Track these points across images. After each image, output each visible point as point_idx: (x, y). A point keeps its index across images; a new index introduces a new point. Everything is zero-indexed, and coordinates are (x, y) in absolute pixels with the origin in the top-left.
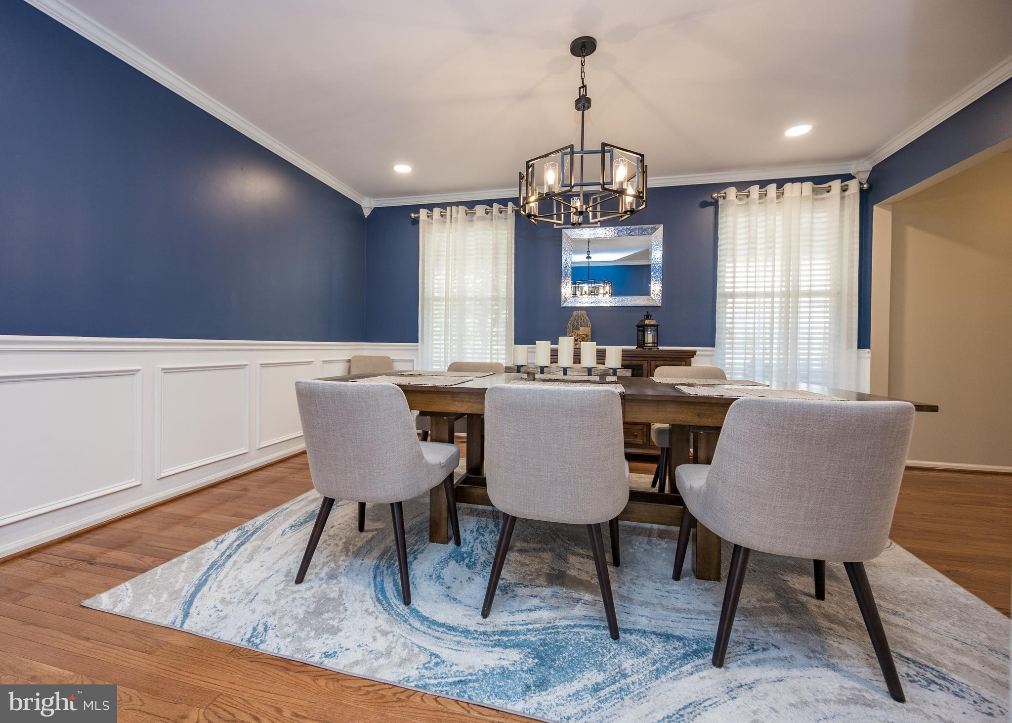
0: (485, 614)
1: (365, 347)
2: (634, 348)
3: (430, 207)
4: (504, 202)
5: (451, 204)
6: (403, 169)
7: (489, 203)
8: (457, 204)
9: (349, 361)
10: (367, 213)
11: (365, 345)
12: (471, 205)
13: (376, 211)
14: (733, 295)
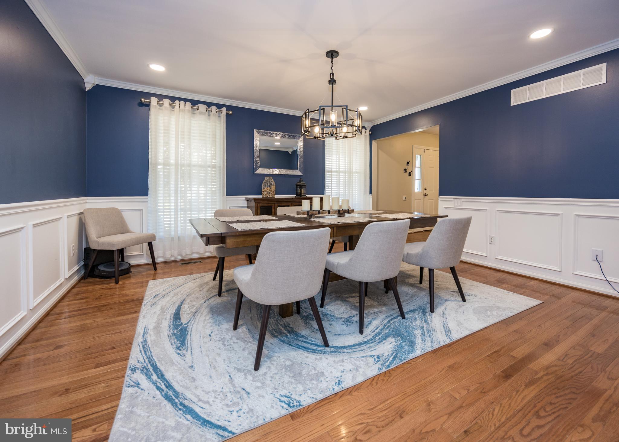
0: (361, 332)
1: (88, 201)
2: (294, 196)
3: (161, 97)
4: (219, 106)
5: (180, 99)
6: (157, 68)
7: (209, 105)
8: (185, 100)
9: (81, 213)
10: (88, 87)
11: (87, 199)
12: (194, 103)
13: (97, 87)
14: (331, 172)
